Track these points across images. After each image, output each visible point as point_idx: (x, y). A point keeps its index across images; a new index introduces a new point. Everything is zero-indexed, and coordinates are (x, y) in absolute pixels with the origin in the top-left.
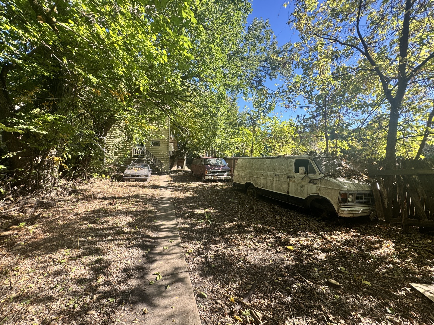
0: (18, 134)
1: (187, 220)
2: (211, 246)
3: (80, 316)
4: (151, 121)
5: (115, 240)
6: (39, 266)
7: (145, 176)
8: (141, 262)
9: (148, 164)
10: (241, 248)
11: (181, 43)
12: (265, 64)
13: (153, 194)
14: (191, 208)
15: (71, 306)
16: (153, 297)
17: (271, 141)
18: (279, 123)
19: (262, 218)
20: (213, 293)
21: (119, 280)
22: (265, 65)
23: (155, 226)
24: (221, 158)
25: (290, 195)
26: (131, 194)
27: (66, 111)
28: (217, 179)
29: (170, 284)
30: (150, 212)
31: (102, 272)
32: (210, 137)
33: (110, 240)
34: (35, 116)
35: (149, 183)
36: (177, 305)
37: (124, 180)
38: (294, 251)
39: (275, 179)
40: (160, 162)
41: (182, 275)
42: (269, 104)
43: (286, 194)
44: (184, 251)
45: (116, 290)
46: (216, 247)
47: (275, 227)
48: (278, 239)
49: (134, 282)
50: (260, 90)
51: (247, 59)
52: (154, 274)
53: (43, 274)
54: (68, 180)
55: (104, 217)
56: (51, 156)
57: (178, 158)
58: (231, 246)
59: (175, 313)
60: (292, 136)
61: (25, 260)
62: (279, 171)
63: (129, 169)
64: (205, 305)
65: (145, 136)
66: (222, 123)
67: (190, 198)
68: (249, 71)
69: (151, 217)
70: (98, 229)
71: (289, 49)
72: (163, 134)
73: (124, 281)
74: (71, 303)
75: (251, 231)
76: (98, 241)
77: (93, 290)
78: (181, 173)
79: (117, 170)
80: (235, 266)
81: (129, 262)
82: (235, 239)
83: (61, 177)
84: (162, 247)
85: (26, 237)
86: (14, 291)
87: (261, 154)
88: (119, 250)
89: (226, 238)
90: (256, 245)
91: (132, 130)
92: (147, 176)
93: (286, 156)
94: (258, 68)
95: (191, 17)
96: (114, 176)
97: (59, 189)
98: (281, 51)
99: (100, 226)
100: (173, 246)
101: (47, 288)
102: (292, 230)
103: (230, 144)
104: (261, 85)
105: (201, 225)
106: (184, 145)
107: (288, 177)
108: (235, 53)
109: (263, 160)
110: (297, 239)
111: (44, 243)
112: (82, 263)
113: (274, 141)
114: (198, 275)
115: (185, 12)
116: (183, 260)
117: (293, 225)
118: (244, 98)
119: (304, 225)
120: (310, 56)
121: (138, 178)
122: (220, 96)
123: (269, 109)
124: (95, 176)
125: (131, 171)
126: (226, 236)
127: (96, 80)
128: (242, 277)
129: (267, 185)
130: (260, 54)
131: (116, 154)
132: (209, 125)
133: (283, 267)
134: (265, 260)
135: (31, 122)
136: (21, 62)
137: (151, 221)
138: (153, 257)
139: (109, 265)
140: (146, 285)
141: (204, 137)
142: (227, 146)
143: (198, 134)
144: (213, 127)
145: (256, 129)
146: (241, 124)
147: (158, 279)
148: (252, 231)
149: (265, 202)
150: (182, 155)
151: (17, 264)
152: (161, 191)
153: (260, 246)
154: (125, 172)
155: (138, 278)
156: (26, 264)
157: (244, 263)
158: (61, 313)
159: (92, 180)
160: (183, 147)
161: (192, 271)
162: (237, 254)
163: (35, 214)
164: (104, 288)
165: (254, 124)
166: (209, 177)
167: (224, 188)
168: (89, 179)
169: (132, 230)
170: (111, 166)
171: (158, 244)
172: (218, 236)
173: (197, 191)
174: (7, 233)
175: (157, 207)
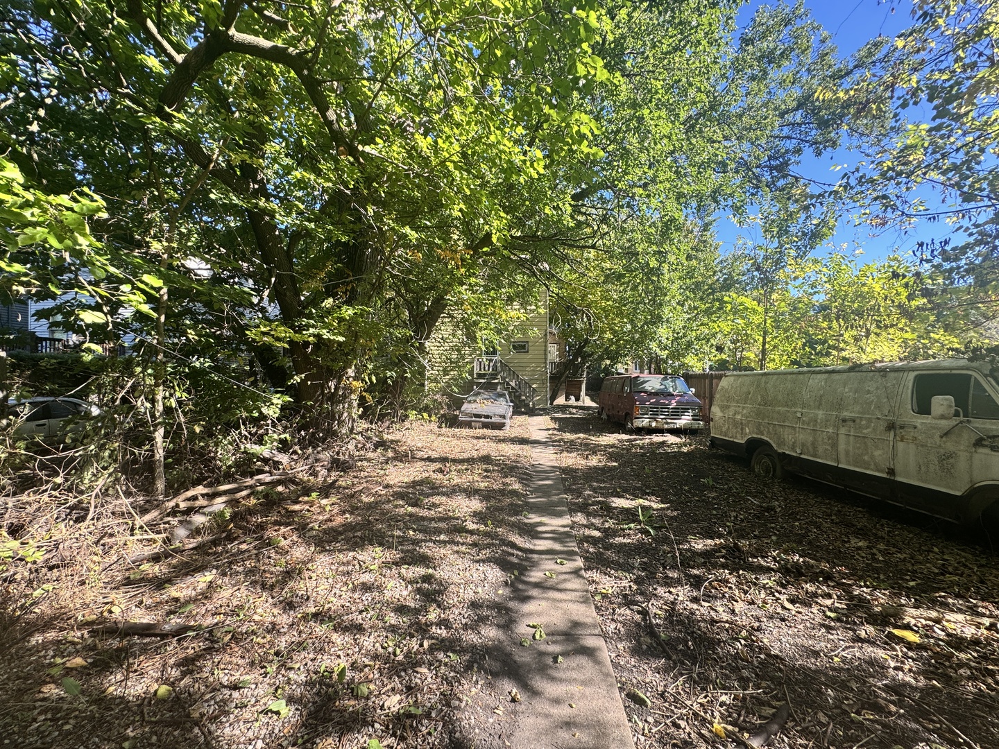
0: (307, 344)
1: (594, 521)
2: (656, 589)
3: (405, 670)
4: (510, 299)
5: (452, 542)
6: (341, 569)
7: (501, 416)
8: (503, 595)
9: (506, 392)
10: (739, 607)
11: (575, 128)
12: (798, 115)
13: (519, 456)
14: (602, 494)
15: (390, 650)
16: (529, 671)
17: (825, 325)
18: (849, 273)
19: (803, 536)
20: (666, 701)
21: (464, 621)
22: (798, 118)
23: (526, 524)
24: (674, 376)
25: (899, 479)
26: (475, 454)
27: (370, 297)
28: (666, 427)
29: (565, 654)
30: (514, 493)
31: (435, 601)
32: (643, 326)
33: (444, 542)
34: (329, 312)
35: (507, 432)
36: (581, 704)
37: (461, 425)
38: (920, 647)
39: (843, 431)
40: (530, 387)
41: (590, 642)
42: (815, 222)
43: (884, 475)
44: (592, 588)
45: (460, 640)
46: (670, 592)
47: (847, 567)
48: (858, 606)
49: (490, 633)
50: (783, 190)
51: (740, 116)
52: (528, 626)
53: (346, 584)
54: (371, 423)
55: (432, 495)
56: (348, 378)
57: (567, 377)
58: (708, 597)
59: (578, 720)
60: (900, 306)
61: (322, 556)
62: (857, 408)
63: (470, 402)
64: (646, 721)
65: (499, 332)
66: (674, 287)
67: (600, 469)
68: (746, 145)
69: (517, 505)
70: (423, 519)
71: (879, 55)
72: (536, 326)
73: (473, 626)
74: (391, 644)
75: (769, 570)
76: (425, 541)
77: (422, 630)
78: (574, 411)
79: (447, 405)
80: (722, 649)
81: (480, 590)
82: (720, 581)
83: (361, 417)
84: (542, 570)
85: (321, 518)
86: (311, 604)
87: (794, 362)
88: (462, 563)
89: (695, 576)
90: (784, 608)
91: (476, 323)
92: (503, 417)
93: (878, 365)
94: (776, 132)
95: (596, 68)
96: (443, 416)
97: (359, 438)
98: (851, 66)
99: (424, 513)
100: (565, 573)
101: (353, 609)
102: (912, 584)
103: (697, 339)
104: (785, 176)
105: (629, 535)
106: (581, 347)
107: (891, 427)
108: (705, 111)
109: (801, 377)
110: (934, 614)
111: (345, 531)
112: (401, 576)
113: (835, 324)
114: (627, 650)
115: (583, 63)
116: (590, 607)
117: (914, 572)
118: (735, 220)
119: (961, 575)
120: (958, 59)
121: (486, 420)
122: (669, 226)
123: (815, 236)
124: (412, 417)
125: (473, 405)
126: (695, 572)
127: (416, 236)
128: (744, 683)
129: (815, 448)
130: (781, 94)
131: (446, 372)
132: (640, 295)
133: (879, 684)
134: (816, 654)
135: (324, 322)
136: (312, 225)
137: (517, 513)
138: (525, 591)
139: (445, 589)
140: (515, 643)
141: (629, 327)
142: (690, 344)
143: (613, 319)
144: (650, 301)
145: (774, 296)
146: (728, 285)
147: (537, 637)
148: (772, 569)
149: (811, 496)
150: (577, 370)
151: (311, 560)
152: (534, 450)
153: (799, 612)
154: (463, 409)
155: (499, 626)
156: (323, 564)
157: (750, 646)
158: (376, 657)
159: (407, 424)
160: (579, 352)
161: (612, 638)
162: (727, 622)
163: (330, 480)
164: (439, 631)
165: (767, 282)
166: (644, 422)
167: (685, 450)
168: (403, 421)
169: (482, 528)
170: (437, 397)
171: (534, 565)
172: (674, 567)
173: (615, 453)
174: (297, 507)
175: (528, 486)
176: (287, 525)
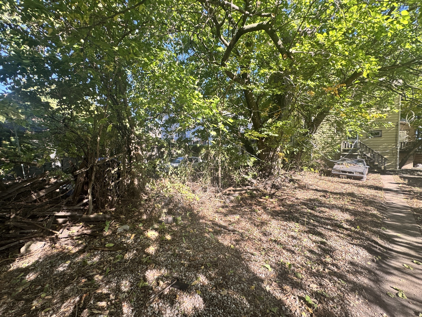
0: (263, 138)
3: (317, 277)
5: (335, 231)
6: (282, 227)
7: (360, 173)
8: (371, 265)
9: (364, 160)
13: (375, 196)
15: (309, 266)
21: (347, 269)
30: (374, 215)
31: (329, 254)
33: (331, 230)
35: (364, 182)
37: (334, 176)
40: (382, 157)
45: (345, 276)
49: (365, 280)
52: (392, 288)
53: (285, 233)
54: (286, 171)
55: (321, 207)
57: (416, 151)
61: (274, 220)
63: (339, 164)
69: (376, 222)
70: (317, 216)
73: (353, 273)
74: (309, 263)
76: (319, 226)
77: (323, 264)
79: (324, 165)
81: (355, 258)
83: (282, 168)
84: (400, 262)
85: (271, 206)
86: (272, 236)
92: (362, 173)
96: (322, 170)
97: (282, 177)
99: (317, 214)
101: (290, 244)
111: (281, 213)
112: (309, 238)
121: (350, 174)
124: (305, 170)
125: (341, 166)
127: (314, 84)
131: (324, 149)
137: (377, 227)
138: (387, 269)
139: (334, 251)
140: (383, 293)
147: (400, 296)
151: (270, 221)
152: (386, 194)
154: (334, 167)
155: (370, 279)
156: (275, 223)
158: (303, 266)
159: (303, 173)
163: (272, 192)
164: (333, 268)
168: (301, 171)
169: (353, 228)
170: (319, 161)
171: (394, 257)
174: (261, 200)
175: (385, 214)
176: (260, 206)
